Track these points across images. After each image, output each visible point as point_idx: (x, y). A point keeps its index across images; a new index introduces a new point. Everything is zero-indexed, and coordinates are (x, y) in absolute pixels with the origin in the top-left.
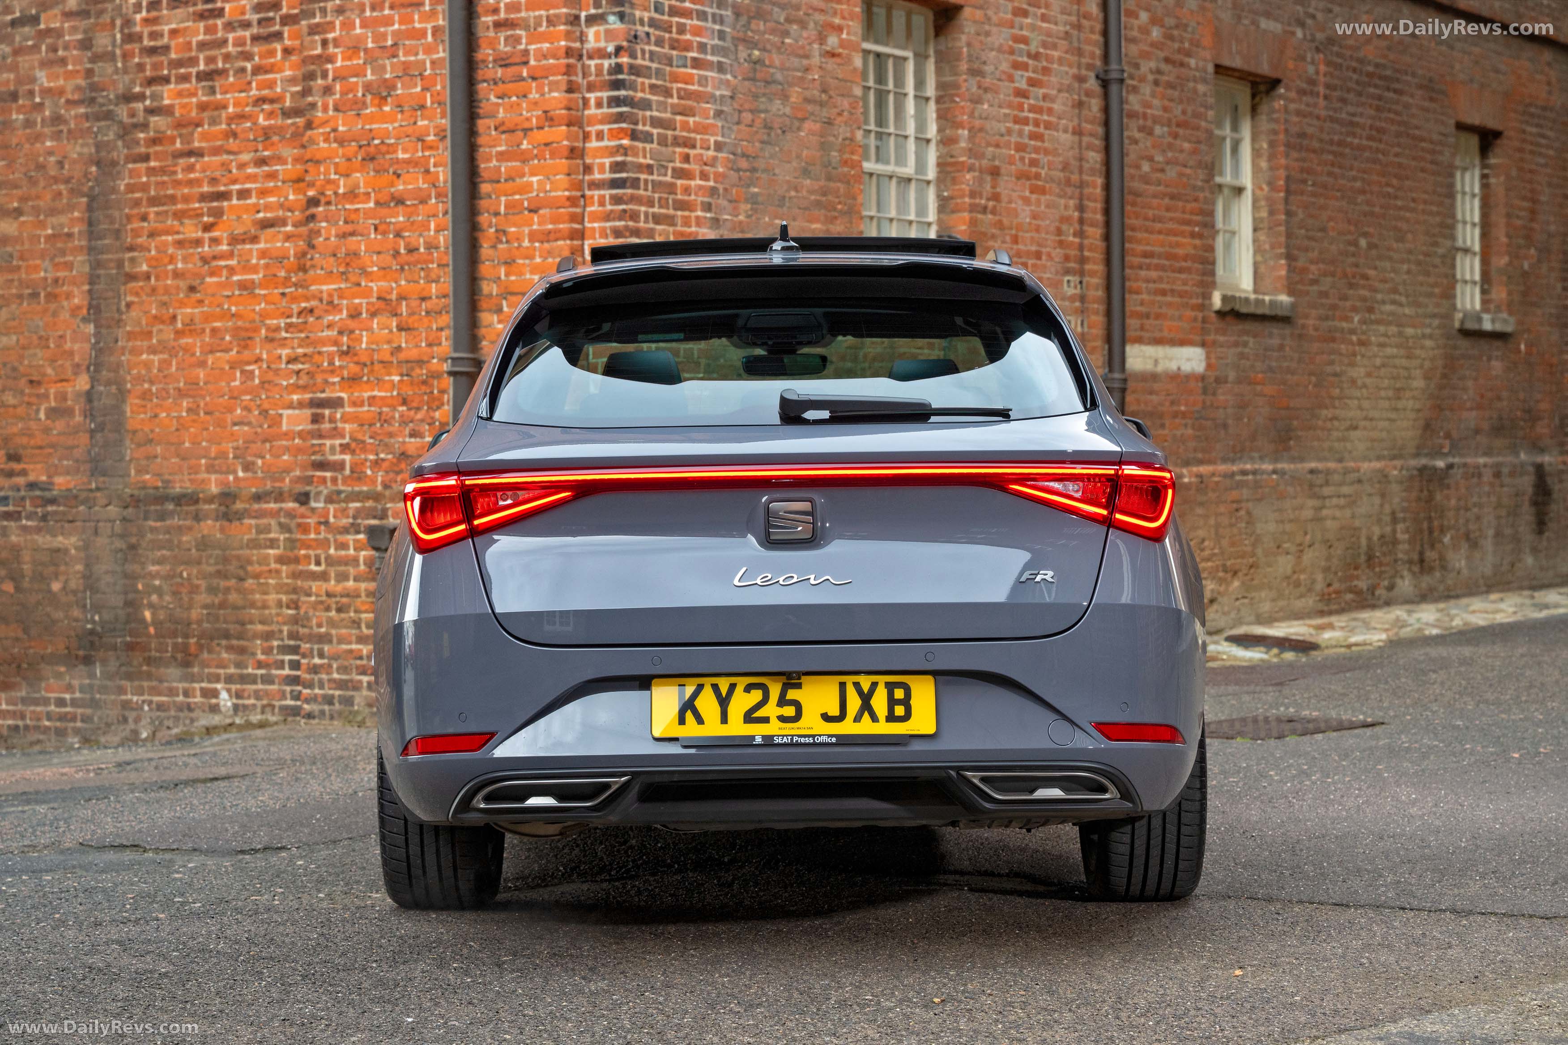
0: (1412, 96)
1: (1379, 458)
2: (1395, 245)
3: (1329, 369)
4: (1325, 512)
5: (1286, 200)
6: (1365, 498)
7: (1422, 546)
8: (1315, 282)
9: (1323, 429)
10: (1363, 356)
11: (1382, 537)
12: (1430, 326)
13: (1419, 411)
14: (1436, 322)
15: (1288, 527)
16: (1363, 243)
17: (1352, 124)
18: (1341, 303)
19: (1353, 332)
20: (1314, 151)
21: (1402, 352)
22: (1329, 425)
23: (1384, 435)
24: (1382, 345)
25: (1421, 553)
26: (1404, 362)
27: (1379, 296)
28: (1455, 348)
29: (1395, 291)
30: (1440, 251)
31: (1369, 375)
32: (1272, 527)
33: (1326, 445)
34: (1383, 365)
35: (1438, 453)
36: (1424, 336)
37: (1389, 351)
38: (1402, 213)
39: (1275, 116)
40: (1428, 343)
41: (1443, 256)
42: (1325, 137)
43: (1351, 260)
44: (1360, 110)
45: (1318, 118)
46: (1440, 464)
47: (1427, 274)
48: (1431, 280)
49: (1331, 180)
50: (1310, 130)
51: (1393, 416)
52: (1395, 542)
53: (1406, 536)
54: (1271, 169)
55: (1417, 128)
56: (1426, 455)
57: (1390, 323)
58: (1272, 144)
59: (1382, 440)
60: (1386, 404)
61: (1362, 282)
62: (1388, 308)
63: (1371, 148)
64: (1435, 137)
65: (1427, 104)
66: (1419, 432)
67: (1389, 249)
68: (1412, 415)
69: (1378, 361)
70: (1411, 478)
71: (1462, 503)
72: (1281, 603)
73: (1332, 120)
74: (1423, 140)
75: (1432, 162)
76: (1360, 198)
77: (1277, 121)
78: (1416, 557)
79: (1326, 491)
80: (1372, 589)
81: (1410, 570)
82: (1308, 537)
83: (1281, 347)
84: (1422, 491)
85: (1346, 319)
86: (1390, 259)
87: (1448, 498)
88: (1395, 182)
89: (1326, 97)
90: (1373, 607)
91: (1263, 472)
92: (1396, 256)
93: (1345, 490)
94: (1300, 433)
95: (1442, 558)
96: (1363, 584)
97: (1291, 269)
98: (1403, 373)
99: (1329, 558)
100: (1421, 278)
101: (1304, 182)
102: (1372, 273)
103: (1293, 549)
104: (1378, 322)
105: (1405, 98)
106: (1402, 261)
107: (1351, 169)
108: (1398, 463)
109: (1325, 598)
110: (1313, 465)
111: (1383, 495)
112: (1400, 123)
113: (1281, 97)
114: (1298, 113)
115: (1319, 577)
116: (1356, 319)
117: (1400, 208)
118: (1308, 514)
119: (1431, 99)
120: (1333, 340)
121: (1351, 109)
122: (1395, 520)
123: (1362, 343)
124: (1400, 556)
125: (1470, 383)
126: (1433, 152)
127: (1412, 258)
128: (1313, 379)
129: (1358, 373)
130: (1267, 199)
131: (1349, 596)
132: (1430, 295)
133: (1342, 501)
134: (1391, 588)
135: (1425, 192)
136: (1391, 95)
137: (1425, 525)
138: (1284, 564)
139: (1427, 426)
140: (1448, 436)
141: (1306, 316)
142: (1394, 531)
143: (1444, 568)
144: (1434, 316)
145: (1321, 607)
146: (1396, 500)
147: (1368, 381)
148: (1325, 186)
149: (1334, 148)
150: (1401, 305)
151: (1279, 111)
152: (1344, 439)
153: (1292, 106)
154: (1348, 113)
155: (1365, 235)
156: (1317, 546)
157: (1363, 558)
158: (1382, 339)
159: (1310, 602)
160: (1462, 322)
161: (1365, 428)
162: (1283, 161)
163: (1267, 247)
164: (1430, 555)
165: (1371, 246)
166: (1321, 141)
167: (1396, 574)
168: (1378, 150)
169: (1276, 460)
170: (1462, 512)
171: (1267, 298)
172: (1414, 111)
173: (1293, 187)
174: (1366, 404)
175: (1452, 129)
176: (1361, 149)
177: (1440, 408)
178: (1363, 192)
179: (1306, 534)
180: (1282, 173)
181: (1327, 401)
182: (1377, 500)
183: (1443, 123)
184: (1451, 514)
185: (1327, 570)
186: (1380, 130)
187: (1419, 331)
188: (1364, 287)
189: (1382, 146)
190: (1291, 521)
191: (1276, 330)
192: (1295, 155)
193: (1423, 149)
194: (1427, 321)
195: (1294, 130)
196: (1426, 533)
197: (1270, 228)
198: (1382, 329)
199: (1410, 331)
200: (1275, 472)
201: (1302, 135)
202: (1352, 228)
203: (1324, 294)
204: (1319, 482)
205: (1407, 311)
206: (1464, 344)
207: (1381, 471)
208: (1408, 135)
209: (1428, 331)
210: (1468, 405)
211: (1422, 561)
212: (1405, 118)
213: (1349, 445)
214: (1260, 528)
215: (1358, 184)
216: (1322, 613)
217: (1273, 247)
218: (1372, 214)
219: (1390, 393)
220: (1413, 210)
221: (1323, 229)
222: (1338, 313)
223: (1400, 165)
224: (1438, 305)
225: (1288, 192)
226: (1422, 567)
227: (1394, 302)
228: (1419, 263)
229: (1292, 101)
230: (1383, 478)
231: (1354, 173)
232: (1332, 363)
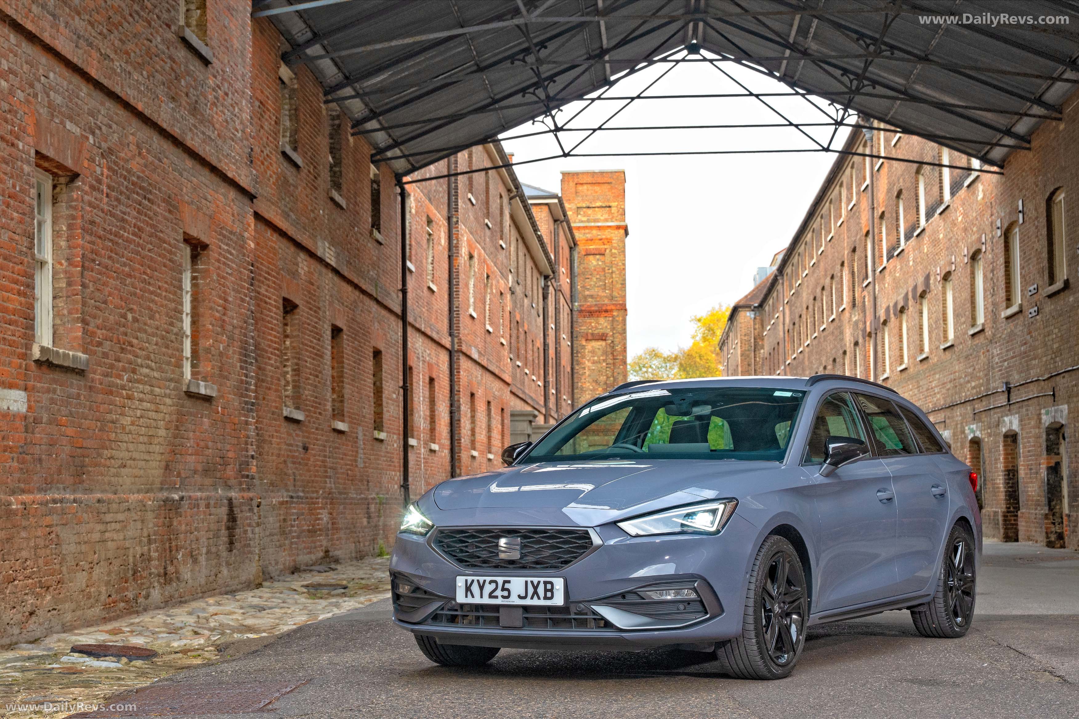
0: (159, 206)
1: (139, 491)
2: (149, 322)
3: (108, 417)
4: (107, 535)
5: (82, 276)
6: (132, 523)
7: (165, 562)
8: (100, 344)
9: (104, 466)
10: (129, 408)
11: (143, 555)
12: (168, 388)
13: (162, 454)
14: (173, 385)
15: (84, 548)
16: (130, 316)
17: (123, 220)
18: (116, 364)
19: (123, 387)
20: (100, 237)
21: (153, 407)
22: (108, 462)
23: (142, 472)
24: (141, 400)
25: (165, 568)
26: (153, 415)
27: (139, 361)
28: (183, 406)
29: (148, 358)
30: (175, 330)
31: (133, 424)
32: (73, 548)
33: (106, 479)
34: (141, 417)
35: (173, 488)
36: (165, 396)
37: (146, 405)
38: (153, 297)
39: (74, 204)
40: (168, 401)
41: (176, 334)
42: (106, 226)
43: (122, 329)
44: (128, 210)
45: (103, 211)
46: (176, 497)
47: (167, 347)
48: (170, 352)
49: (110, 262)
50: (98, 220)
51: (147, 457)
52: (150, 560)
53: (157, 554)
54: (69, 247)
55: (161, 231)
56: (167, 489)
57: (145, 383)
58: (70, 227)
59: (141, 477)
60: (142, 447)
61: (129, 348)
62: (146, 371)
63: (134, 241)
64: (173, 242)
65: (167, 214)
66: (162, 471)
67: (145, 324)
68: (159, 457)
69: (139, 413)
70: (160, 507)
71: (188, 528)
72: (79, 613)
73: (112, 215)
74: (165, 242)
75: (170, 260)
76: (128, 281)
77: (75, 208)
78: (162, 571)
79: (108, 517)
80: (136, 599)
81: (159, 582)
82: (96, 555)
83: (79, 395)
84: (165, 518)
85: (120, 377)
86: (145, 332)
87: (180, 523)
88: (149, 271)
89: (107, 196)
90: (137, 613)
91: (68, 501)
92: (150, 330)
93: (120, 517)
94: (90, 469)
95: (177, 572)
96: (130, 595)
97: (85, 332)
98: (154, 424)
99: (109, 574)
100: (164, 350)
101: (94, 261)
102: (135, 341)
103: (87, 567)
104: (138, 381)
105: (155, 207)
106: (153, 335)
107: (123, 256)
108: (151, 495)
109: (107, 607)
110: (99, 495)
111: (143, 521)
112: (153, 226)
113: (78, 188)
114: (90, 204)
115: (103, 589)
116: (125, 377)
117: (152, 293)
118: (96, 536)
119: (170, 212)
120: (111, 393)
121: (123, 208)
122: (150, 542)
123: (129, 398)
124: (153, 570)
125: (191, 434)
126: (170, 252)
127: (159, 332)
128: (99, 424)
129: (126, 421)
130: (66, 272)
131: (122, 604)
132: (169, 363)
133: (118, 526)
134: (147, 597)
135: (166, 283)
136: (146, 202)
137: (167, 545)
138: (81, 579)
139: (167, 467)
140: (179, 475)
141: (94, 373)
142: (149, 550)
143: (178, 579)
144: (171, 380)
145: (104, 614)
146: (151, 525)
147: (133, 428)
148: (106, 267)
149: (112, 237)
150: (152, 370)
151: (77, 200)
152: (117, 475)
153: (86, 198)
154: (121, 211)
155: (131, 310)
156: (102, 563)
157: (131, 572)
158: (141, 395)
159: (97, 611)
160: (188, 386)
161: (131, 467)
162: (80, 241)
163: (65, 312)
164: (171, 569)
165: (135, 320)
166: (105, 229)
167: (151, 586)
168: (139, 245)
169: (74, 491)
170: (188, 534)
171: (71, 353)
172: (160, 218)
173: (87, 264)
174: (131, 447)
175: (181, 238)
176: (128, 241)
177: (173, 452)
178: (130, 276)
179: (95, 553)
180: (79, 251)
181: (107, 443)
182: (139, 525)
183: (176, 232)
184: (182, 536)
185: (108, 583)
186: (140, 229)
187: (163, 391)
188: (130, 352)
189: (141, 242)
190: (85, 543)
191: (75, 380)
192: (88, 238)
193: (165, 249)
194: (168, 383)
195: (88, 217)
196: (168, 552)
197: (68, 297)
198: (141, 386)
199: (157, 390)
200: (75, 501)
201: (92, 223)
202: (123, 304)
203: (105, 355)
204: (104, 510)
205: (156, 374)
206: (188, 402)
207: (141, 501)
208: (156, 236)
209: (168, 391)
210: (190, 452)
211: (166, 574)
212: (155, 223)
213: (120, 480)
214: (65, 549)
215: (127, 269)
216: (105, 620)
217: (70, 313)
218: (135, 294)
219: (146, 439)
220: (159, 295)
221: (105, 302)
222: (114, 371)
223: (152, 259)
224: (173, 372)
225: (83, 266)
226: (165, 579)
227: (148, 367)
228: (163, 338)
229: (86, 193)
230: (143, 506)
231: (124, 260)
232: (110, 412)
